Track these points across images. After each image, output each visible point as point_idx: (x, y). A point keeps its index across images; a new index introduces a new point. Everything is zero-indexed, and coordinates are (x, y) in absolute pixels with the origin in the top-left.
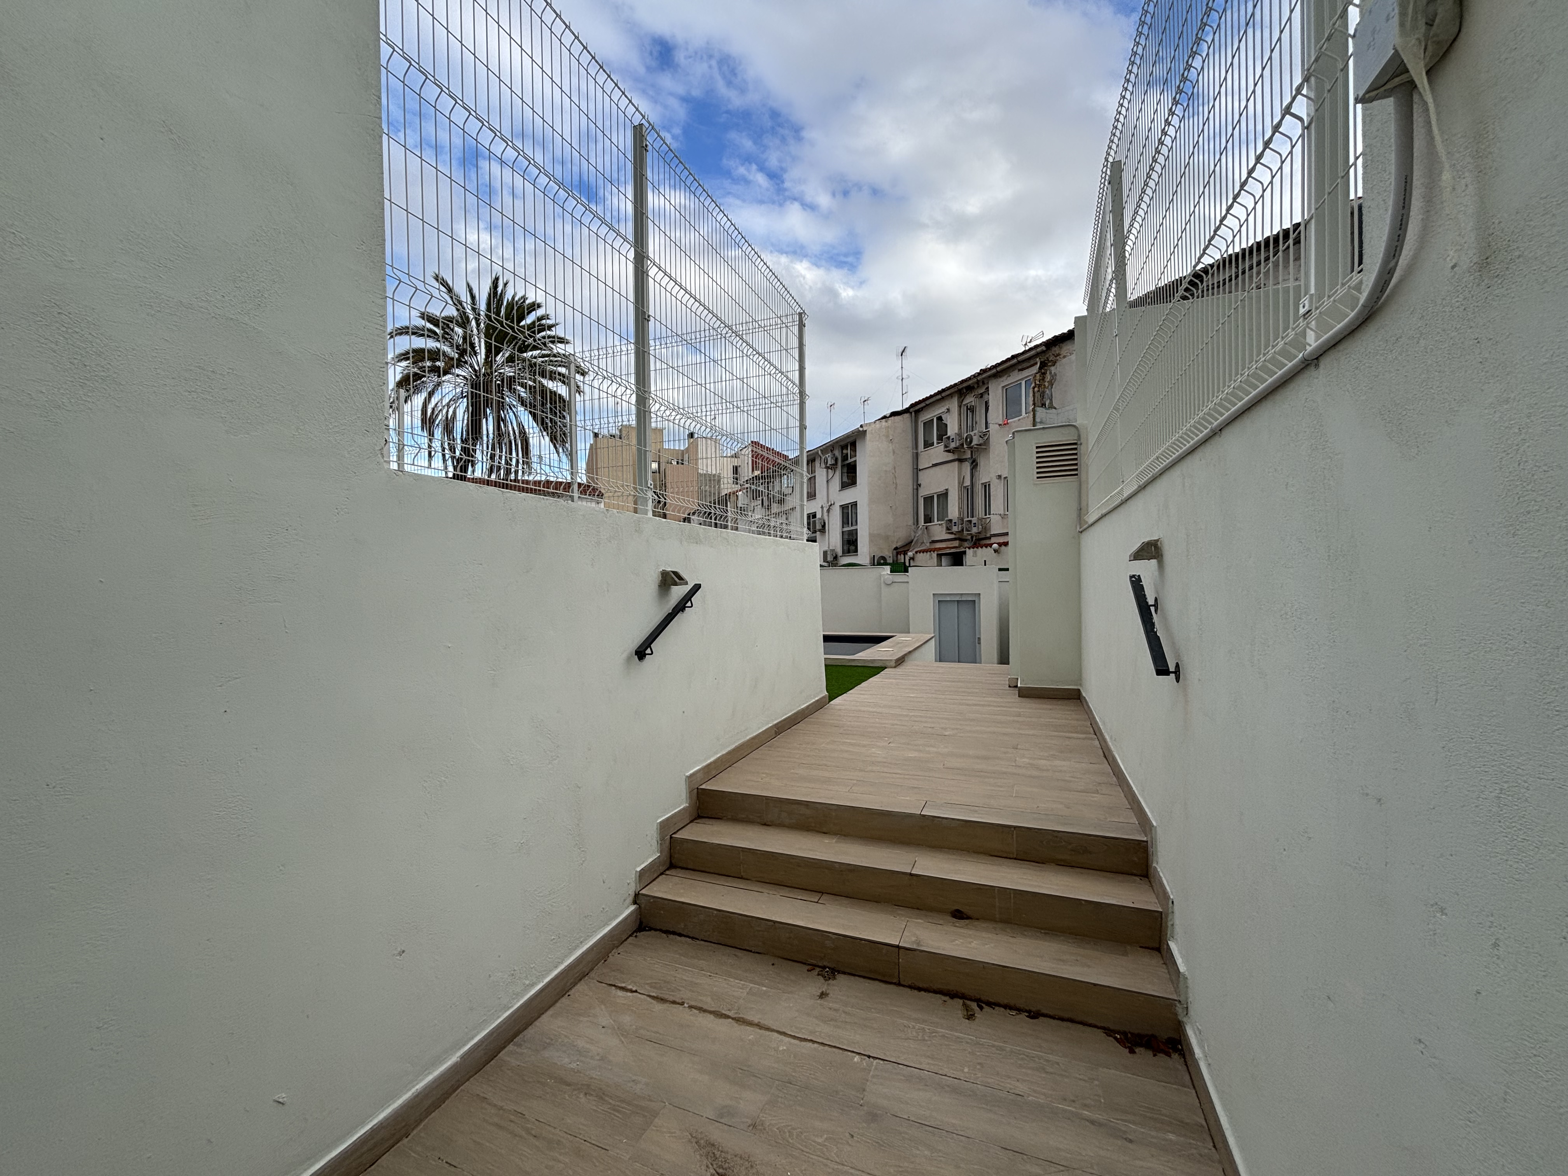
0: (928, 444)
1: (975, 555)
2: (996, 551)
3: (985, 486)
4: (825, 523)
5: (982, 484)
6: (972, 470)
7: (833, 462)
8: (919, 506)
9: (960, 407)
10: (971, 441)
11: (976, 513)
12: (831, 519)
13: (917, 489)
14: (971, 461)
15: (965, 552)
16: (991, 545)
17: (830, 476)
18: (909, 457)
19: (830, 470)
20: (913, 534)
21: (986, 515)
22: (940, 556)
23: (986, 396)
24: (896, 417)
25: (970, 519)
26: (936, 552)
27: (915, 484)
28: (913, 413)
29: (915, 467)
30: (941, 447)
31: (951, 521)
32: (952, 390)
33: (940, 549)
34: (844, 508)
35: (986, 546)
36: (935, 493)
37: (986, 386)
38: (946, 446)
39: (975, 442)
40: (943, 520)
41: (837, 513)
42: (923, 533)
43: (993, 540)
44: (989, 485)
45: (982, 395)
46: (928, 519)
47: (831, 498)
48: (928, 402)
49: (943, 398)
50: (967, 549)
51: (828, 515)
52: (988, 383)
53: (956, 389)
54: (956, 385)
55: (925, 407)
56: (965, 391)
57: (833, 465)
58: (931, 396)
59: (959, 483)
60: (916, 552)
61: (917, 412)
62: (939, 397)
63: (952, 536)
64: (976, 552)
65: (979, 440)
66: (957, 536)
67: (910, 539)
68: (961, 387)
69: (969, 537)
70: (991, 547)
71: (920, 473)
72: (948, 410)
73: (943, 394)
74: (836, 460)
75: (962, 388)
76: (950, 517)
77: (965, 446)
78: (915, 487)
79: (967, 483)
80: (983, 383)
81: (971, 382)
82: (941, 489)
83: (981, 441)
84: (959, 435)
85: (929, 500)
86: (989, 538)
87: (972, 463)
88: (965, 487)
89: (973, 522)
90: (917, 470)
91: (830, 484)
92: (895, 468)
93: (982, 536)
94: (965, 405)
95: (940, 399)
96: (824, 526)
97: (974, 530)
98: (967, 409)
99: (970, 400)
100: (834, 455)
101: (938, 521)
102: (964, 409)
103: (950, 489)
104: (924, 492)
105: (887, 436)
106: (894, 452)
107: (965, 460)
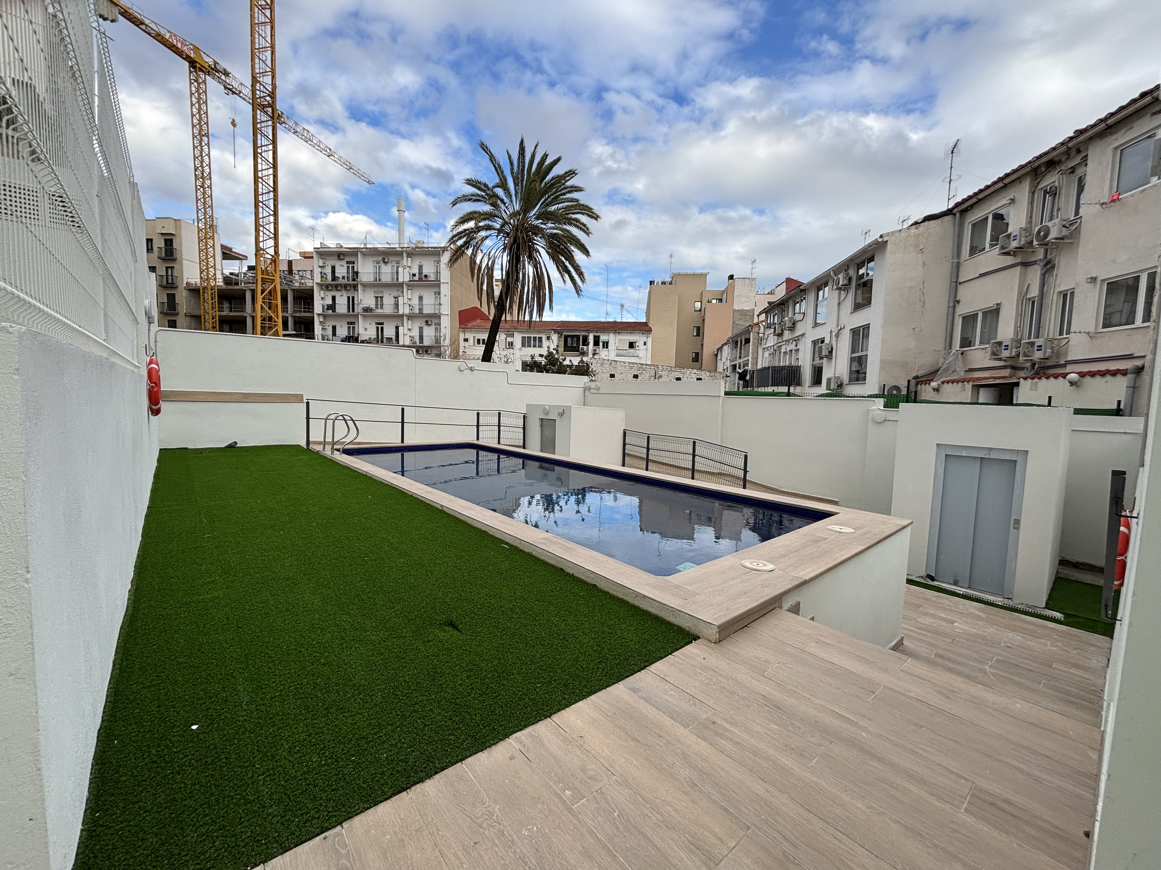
0: (974, 250)
1: (1034, 388)
2: (1072, 383)
3: (1065, 296)
4: (832, 349)
5: (1060, 292)
6: (1044, 275)
7: (846, 282)
8: (955, 327)
9: (1033, 193)
10: (1046, 235)
11: (1044, 332)
12: (839, 345)
13: (954, 307)
14: (1042, 264)
15: (1017, 384)
16: (1064, 376)
17: (842, 298)
18: (946, 268)
19: (842, 292)
20: (941, 360)
21: (1061, 334)
22: (977, 388)
23: (1080, 172)
24: (931, 222)
25: (1032, 340)
26: (971, 383)
27: (952, 300)
28: (958, 215)
29: (954, 280)
30: (997, 250)
31: (1000, 344)
32: (1023, 172)
33: (978, 379)
34: (855, 332)
35: (1056, 377)
36: (981, 310)
37: (1084, 155)
38: (1003, 248)
39: (1054, 234)
40: (988, 343)
41: (846, 339)
42: (955, 360)
43: (1069, 368)
44: (1072, 293)
45: (1073, 170)
46: (966, 342)
47: (841, 322)
48: (980, 196)
49: (1005, 186)
50: (1022, 380)
51: (837, 341)
52: (1087, 149)
53: (1028, 169)
54: (1030, 162)
55: (976, 203)
56: (1043, 169)
57: (846, 285)
58: (987, 187)
59: (1020, 294)
60: (943, 383)
61: (964, 212)
62: (1001, 185)
63: (1001, 363)
64: (1036, 384)
65: (1061, 231)
66: (1009, 363)
67: (936, 368)
68: (1037, 164)
69: (1028, 365)
70: (1064, 377)
71: (960, 287)
72: (1013, 201)
73: (1006, 181)
74: (850, 279)
75: (1039, 166)
76: (999, 339)
77: (1035, 243)
78: (951, 304)
79: (1034, 292)
80: (1079, 151)
81: (1055, 153)
82: (989, 304)
83: (1065, 232)
84: (1027, 230)
85: (969, 320)
86: (1064, 366)
87: (1045, 265)
88: (1029, 299)
89: (1036, 345)
90: (956, 284)
91: (841, 306)
92: (924, 283)
93: (1049, 363)
94: (1041, 189)
95: (1002, 188)
96: (831, 352)
97: (1038, 355)
98: (1046, 192)
99: (1051, 179)
100: (848, 274)
101: (981, 343)
102: (1039, 196)
103: (1003, 302)
104: (963, 310)
105: (916, 246)
106: (924, 264)
107: (1035, 263)
